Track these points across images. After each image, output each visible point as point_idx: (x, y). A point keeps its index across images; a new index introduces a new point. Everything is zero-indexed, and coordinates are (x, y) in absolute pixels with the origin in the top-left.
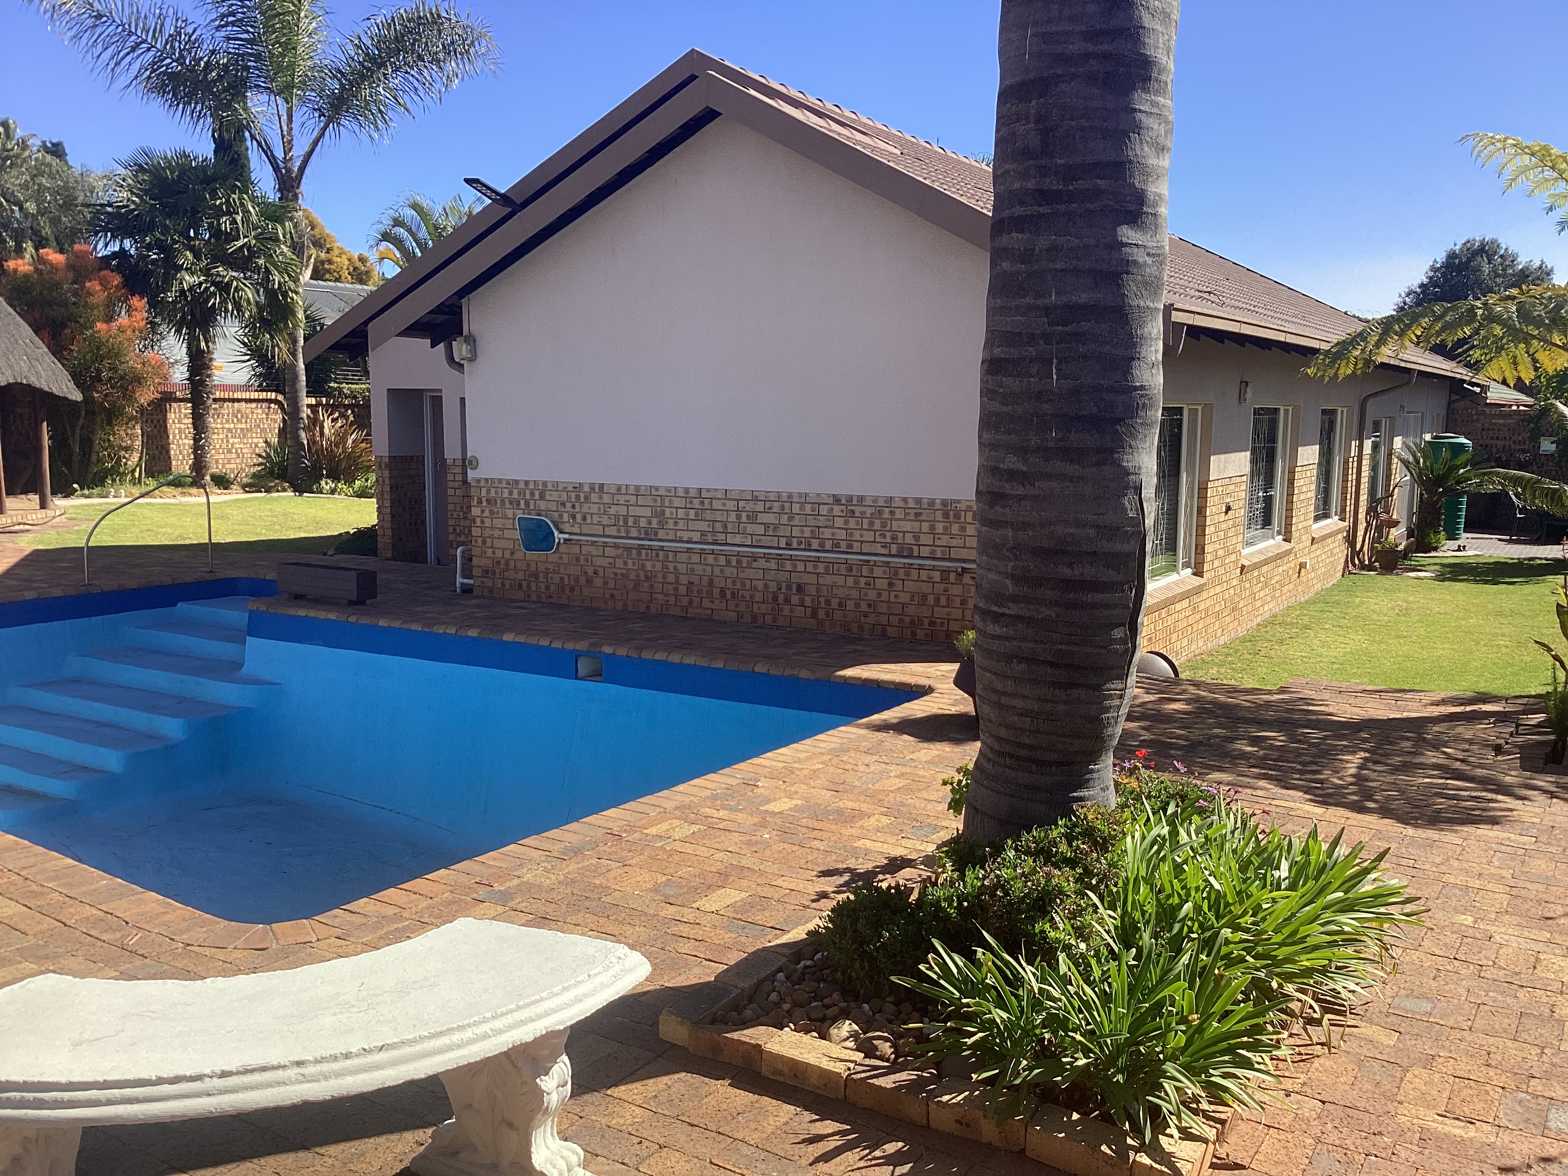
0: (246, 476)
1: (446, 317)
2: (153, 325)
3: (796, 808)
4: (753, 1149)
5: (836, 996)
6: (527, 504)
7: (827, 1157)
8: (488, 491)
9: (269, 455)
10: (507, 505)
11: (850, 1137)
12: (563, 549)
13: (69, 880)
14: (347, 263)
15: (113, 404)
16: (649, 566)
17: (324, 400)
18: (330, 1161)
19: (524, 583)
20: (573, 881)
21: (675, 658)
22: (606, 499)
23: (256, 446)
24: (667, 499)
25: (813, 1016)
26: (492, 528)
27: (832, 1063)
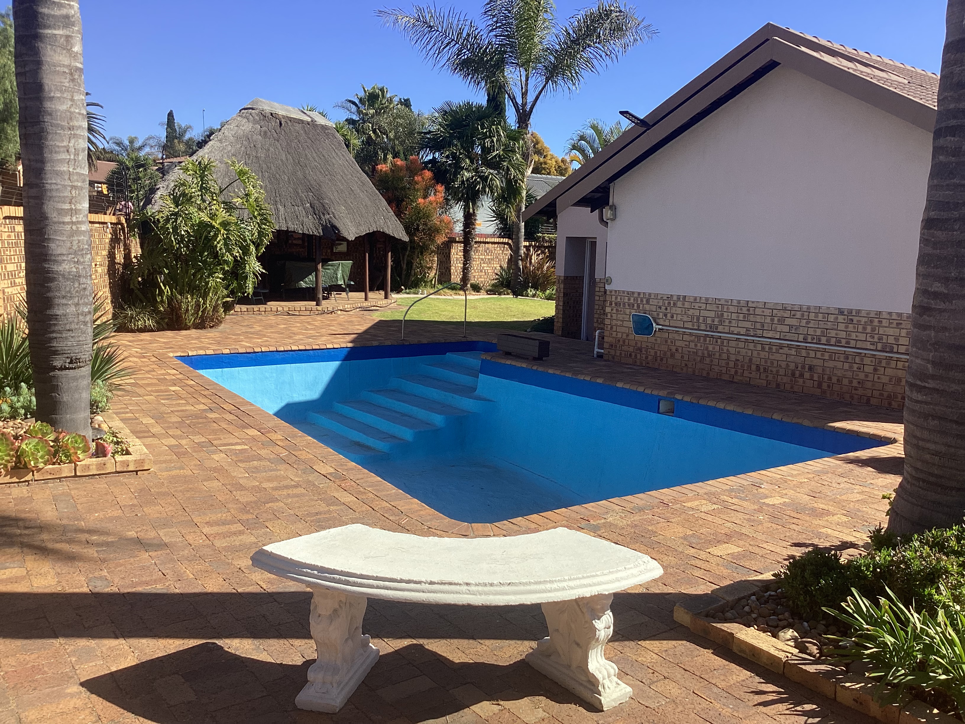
0: (489, 285)
1: (600, 194)
2: (447, 200)
3: (784, 504)
4: (720, 691)
5: (787, 614)
6: (638, 306)
7: (765, 704)
8: (616, 298)
9: (501, 274)
10: (627, 306)
11: (783, 696)
12: (658, 334)
13: (378, 488)
14: (554, 163)
15: (424, 243)
16: (710, 348)
17: (533, 243)
18: (485, 648)
19: (633, 354)
20: (636, 526)
21: (721, 405)
22: (687, 305)
23: (495, 268)
24: (726, 307)
25: (770, 624)
26: (617, 320)
27: (777, 652)
